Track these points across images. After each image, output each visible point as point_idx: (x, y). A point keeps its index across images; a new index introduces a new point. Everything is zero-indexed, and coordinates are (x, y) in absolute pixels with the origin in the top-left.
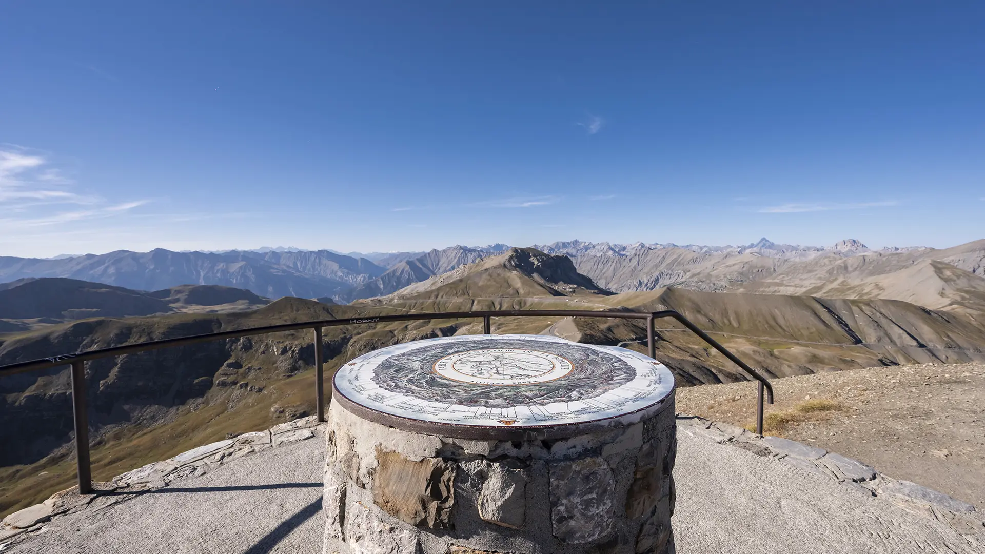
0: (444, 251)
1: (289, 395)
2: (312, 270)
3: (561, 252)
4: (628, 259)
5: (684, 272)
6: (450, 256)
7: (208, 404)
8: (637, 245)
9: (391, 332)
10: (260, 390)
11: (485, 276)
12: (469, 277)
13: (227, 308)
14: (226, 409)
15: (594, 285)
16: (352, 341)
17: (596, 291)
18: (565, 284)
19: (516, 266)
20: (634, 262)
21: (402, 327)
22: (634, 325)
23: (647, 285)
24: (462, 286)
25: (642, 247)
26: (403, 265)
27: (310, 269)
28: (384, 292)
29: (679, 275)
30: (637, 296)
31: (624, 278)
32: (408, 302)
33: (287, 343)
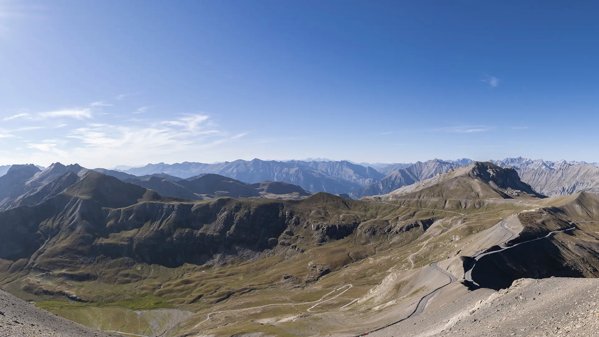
0: (426, 163)
1: (319, 257)
2: (337, 174)
3: (510, 165)
4: (555, 172)
5: (591, 181)
6: (429, 167)
7: (275, 254)
8: (562, 162)
9: (387, 221)
10: (303, 251)
11: (454, 183)
12: (443, 183)
13: (287, 197)
14: (284, 259)
15: (532, 190)
16: (360, 225)
17: (534, 195)
18: (512, 189)
19: (478, 175)
20: (560, 174)
21: (394, 218)
22: (560, 219)
23: (568, 190)
24: (438, 189)
25: (565, 163)
26: (396, 173)
27: (335, 173)
28: (383, 192)
29: (588, 184)
30: (562, 199)
31: (552, 186)
32: (400, 200)
33: (320, 223)
